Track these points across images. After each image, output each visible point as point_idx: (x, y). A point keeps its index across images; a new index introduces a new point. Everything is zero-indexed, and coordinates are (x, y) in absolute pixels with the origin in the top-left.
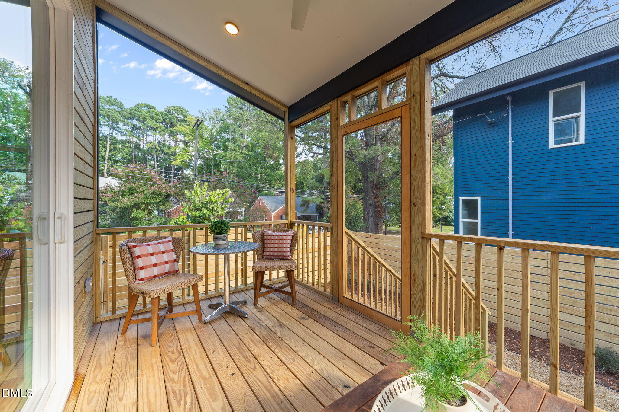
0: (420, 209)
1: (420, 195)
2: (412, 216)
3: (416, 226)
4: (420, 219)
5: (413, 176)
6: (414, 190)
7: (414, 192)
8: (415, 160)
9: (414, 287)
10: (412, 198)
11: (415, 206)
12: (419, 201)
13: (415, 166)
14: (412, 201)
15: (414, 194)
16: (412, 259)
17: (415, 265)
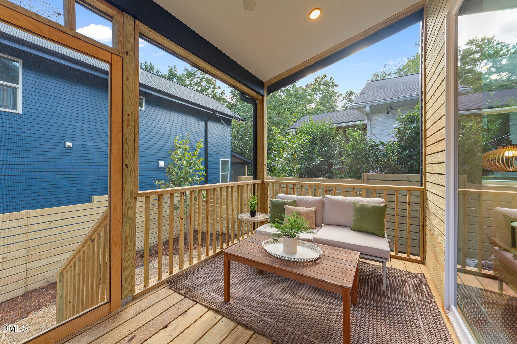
0: (133, 170)
1: (133, 156)
2: (124, 177)
3: (129, 187)
4: (133, 180)
5: (126, 136)
6: (126, 150)
7: (126, 152)
8: (128, 120)
9: (125, 252)
10: (124, 159)
11: (127, 167)
12: (132, 162)
13: (127, 126)
14: (124, 161)
15: (126, 154)
16: (124, 222)
17: (127, 228)
